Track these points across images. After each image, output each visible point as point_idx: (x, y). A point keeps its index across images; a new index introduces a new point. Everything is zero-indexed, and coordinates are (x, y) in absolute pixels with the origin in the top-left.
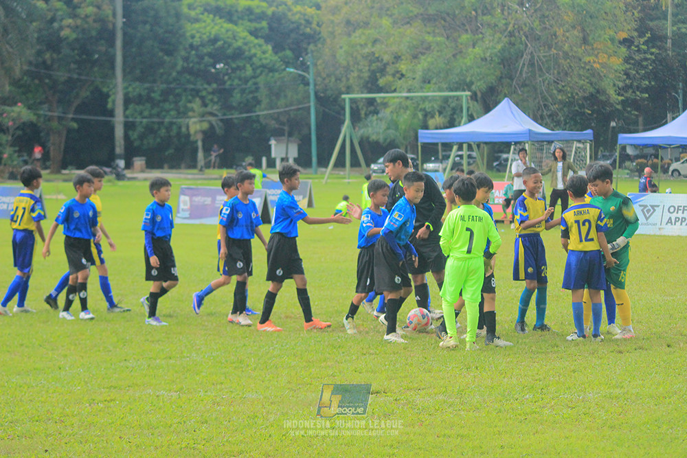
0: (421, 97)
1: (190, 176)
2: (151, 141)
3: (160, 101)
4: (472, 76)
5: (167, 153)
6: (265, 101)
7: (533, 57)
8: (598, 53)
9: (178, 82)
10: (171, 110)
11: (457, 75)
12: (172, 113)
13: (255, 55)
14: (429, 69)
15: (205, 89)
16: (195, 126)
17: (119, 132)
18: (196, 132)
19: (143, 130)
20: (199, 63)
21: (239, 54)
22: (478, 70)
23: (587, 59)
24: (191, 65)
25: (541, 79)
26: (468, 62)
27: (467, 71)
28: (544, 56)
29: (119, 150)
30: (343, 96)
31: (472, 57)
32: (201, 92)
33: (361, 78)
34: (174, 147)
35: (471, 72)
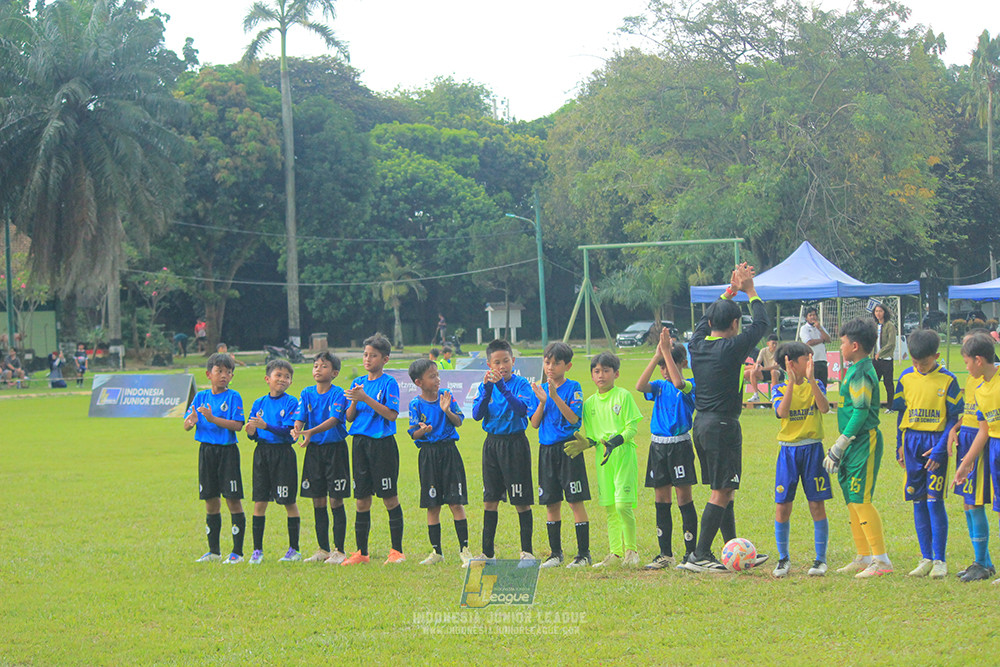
0: (679, 245)
2: (333, 311)
3: (344, 261)
4: (744, 217)
5: (354, 327)
6: (478, 257)
7: (820, 191)
8: (904, 184)
9: (367, 235)
11: (725, 216)
12: (359, 275)
13: (464, 198)
14: (688, 210)
15: (402, 243)
16: (390, 291)
17: (293, 301)
18: (391, 299)
19: (323, 298)
20: (393, 211)
21: (443, 198)
22: (751, 210)
23: (891, 192)
24: (383, 213)
25: (831, 219)
26: (738, 199)
27: (737, 211)
28: (835, 190)
29: (294, 323)
30: (580, 247)
31: (743, 193)
32: (396, 246)
33: (600, 224)
34: (363, 318)
35: (743, 212)
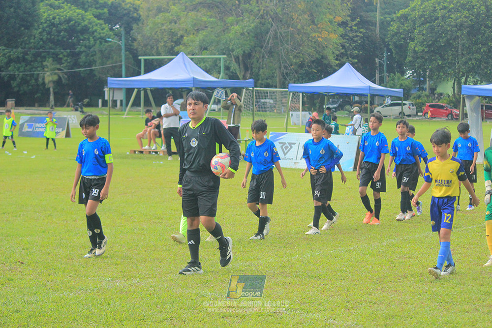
0: (198, 58)
1: (42, 112)
3: (31, 61)
4: (234, 44)
5: (36, 96)
6: (99, 61)
7: (276, 33)
8: (322, 31)
9: (44, 48)
10: (38, 67)
11: (224, 44)
12: (39, 69)
13: (96, 31)
14: (204, 40)
15: (62, 53)
16: (49, 77)
18: (49, 82)
19: (20, 80)
20: (58, 36)
21: (85, 30)
22: (238, 41)
23: (313, 34)
24: (53, 37)
25: (282, 48)
26: (231, 35)
27: (230, 42)
28: (284, 33)
30: (140, 58)
31: (233, 32)
32: (59, 55)
33: (166, 47)
34: (41, 92)
35: (233, 42)
